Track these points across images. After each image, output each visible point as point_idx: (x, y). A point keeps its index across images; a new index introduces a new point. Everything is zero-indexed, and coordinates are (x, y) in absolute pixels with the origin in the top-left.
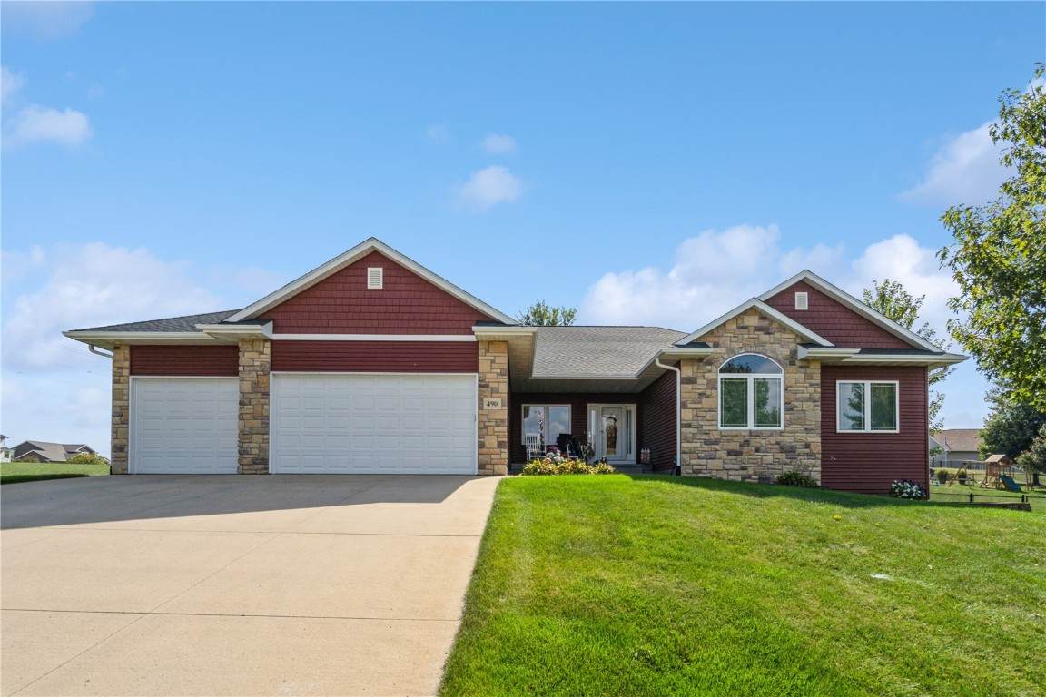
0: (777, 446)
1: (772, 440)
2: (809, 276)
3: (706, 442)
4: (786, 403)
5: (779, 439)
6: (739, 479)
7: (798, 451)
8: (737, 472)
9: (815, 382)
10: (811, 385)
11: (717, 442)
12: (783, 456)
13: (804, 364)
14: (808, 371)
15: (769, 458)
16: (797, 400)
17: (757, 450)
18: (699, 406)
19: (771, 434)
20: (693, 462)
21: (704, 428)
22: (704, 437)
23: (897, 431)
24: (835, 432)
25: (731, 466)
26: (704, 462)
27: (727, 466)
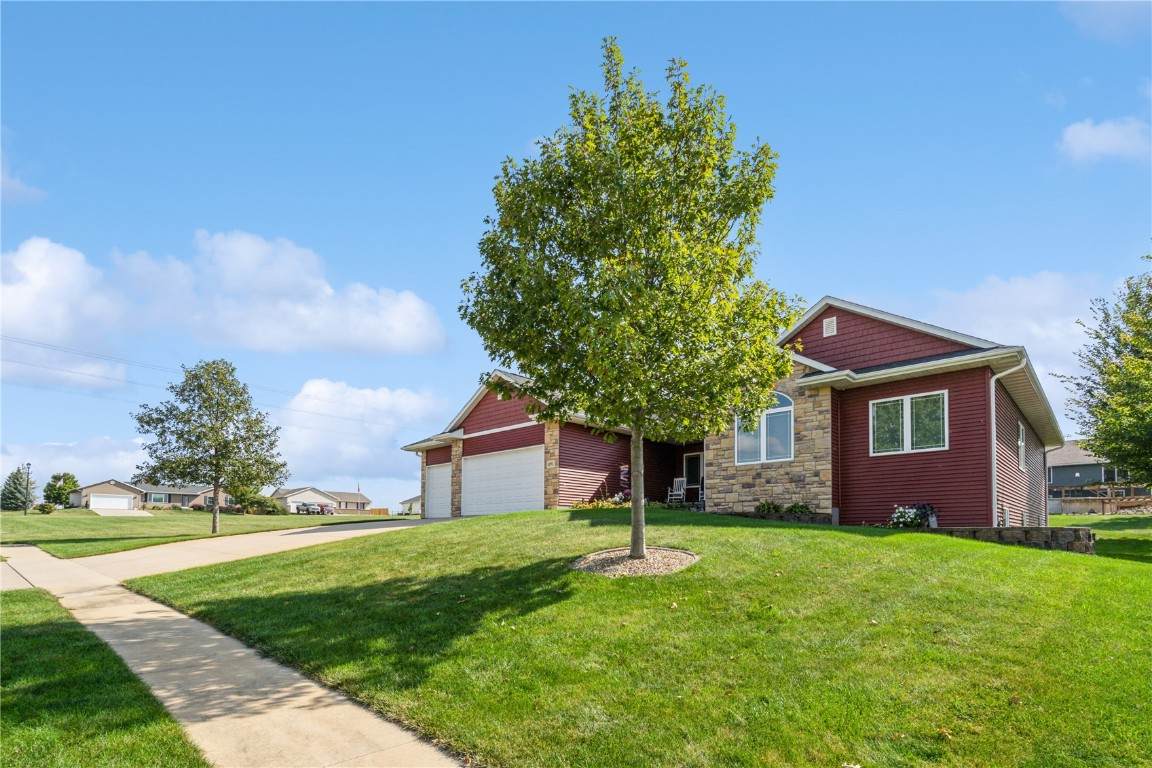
0: (787, 477)
1: (782, 471)
2: (831, 302)
3: (726, 478)
4: (795, 434)
5: (789, 469)
6: (752, 510)
7: (807, 480)
8: (750, 503)
9: (824, 409)
10: (820, 412)
11: (733, 477)
12: (792, 487)
13: (813, 393)
14: (817, 399)
15: (778, 489)
16: (806, 429)
17: (768, 482)
18: (718, 446)
19: (781, 465)
20: (714, 496)
21: (723, 465)
22: (723, 473)
23: (947, 448)
24: (868, 457)
25: (744, 498)
26: (722, 495)
27: (741, 498)
